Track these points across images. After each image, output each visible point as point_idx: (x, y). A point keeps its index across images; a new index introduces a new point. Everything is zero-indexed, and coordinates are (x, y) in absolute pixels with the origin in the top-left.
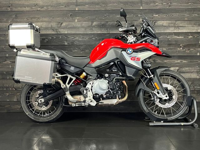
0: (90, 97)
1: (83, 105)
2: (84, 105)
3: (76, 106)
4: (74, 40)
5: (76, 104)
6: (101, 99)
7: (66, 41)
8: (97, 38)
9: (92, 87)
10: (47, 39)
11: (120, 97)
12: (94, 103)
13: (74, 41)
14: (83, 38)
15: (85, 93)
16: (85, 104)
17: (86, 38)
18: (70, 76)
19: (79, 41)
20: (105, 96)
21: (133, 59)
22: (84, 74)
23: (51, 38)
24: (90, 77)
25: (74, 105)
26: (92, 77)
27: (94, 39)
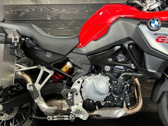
0: (77, 104)
1: (65, 119)
2: (67, 119)
3: (55, 119)
4: (59, 13)
5: (54, 117)
6: (97, 107)
7: (49, 15)
8: (92, 10)
9: (82, 87)
10: (24, 12)
11: (129, 104)
12: (84, 116)
13: (60, 15)
14: (72, 10)
15: (69, 98)
16: (69, 118)
17: (75, 11)
18: (43, 69)
19: (67, 15)
20: (104, 103)
21: (160, 40)
22: (69, 65)
23: (28, 11)
24: (79, 70)
25: (50, 118)
26: (82, 71)
27: (86, 11)
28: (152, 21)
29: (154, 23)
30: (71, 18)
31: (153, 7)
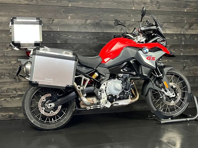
0: (104, 98)
1: (98, 107)
2: (99, 107)
3: (91, 108)
5: (91, 107)
6: (114, 100)
7: (59, 39)
8: (92, 37)
9: (106, 88)
11: (132, 97)
12: (108, 105)
13: (67, 39)
14: (77, 36)
15: (99, 95)
16: (100, 106)
17: (80, 37)
18: (84, 77)
19: (73, 40)
20: (119, 96)
21: (148, 58)
22: (96, 74)
24: (103, 77)
25: (88, 108)
26: (105, 77)
27: (88, 37)
28: (144, 49)
29: (145, 50)
30: (76, 42)
31: (142, 41)
